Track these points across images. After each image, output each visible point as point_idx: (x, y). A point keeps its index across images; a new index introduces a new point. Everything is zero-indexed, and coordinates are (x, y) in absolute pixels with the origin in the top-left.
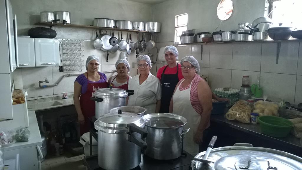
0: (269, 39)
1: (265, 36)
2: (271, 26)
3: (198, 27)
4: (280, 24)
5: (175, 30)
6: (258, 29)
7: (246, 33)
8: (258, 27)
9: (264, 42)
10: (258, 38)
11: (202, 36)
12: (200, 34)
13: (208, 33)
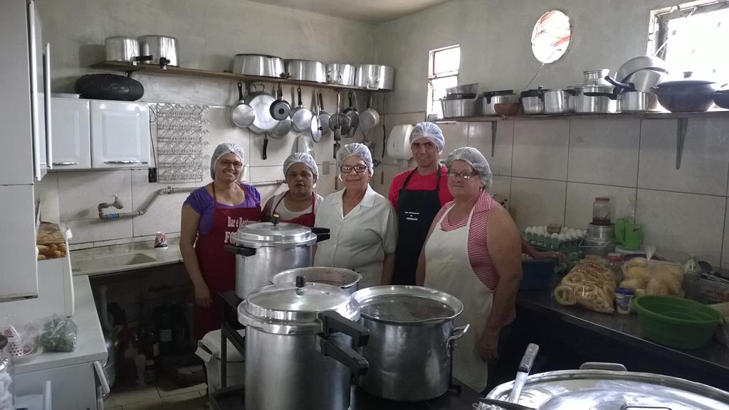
0: (660, 108)
1: (650, 102)
2: (664, 79)
3: (485, 79)
4: (688, 74)
5: (429, 84)
6: (632, 84)
7: (603, 95)
8: (631, 80)
9: (647, 116)
10: (632, 107)
11: (496, 100)
12: (489, 95)
13: (510, 92)
